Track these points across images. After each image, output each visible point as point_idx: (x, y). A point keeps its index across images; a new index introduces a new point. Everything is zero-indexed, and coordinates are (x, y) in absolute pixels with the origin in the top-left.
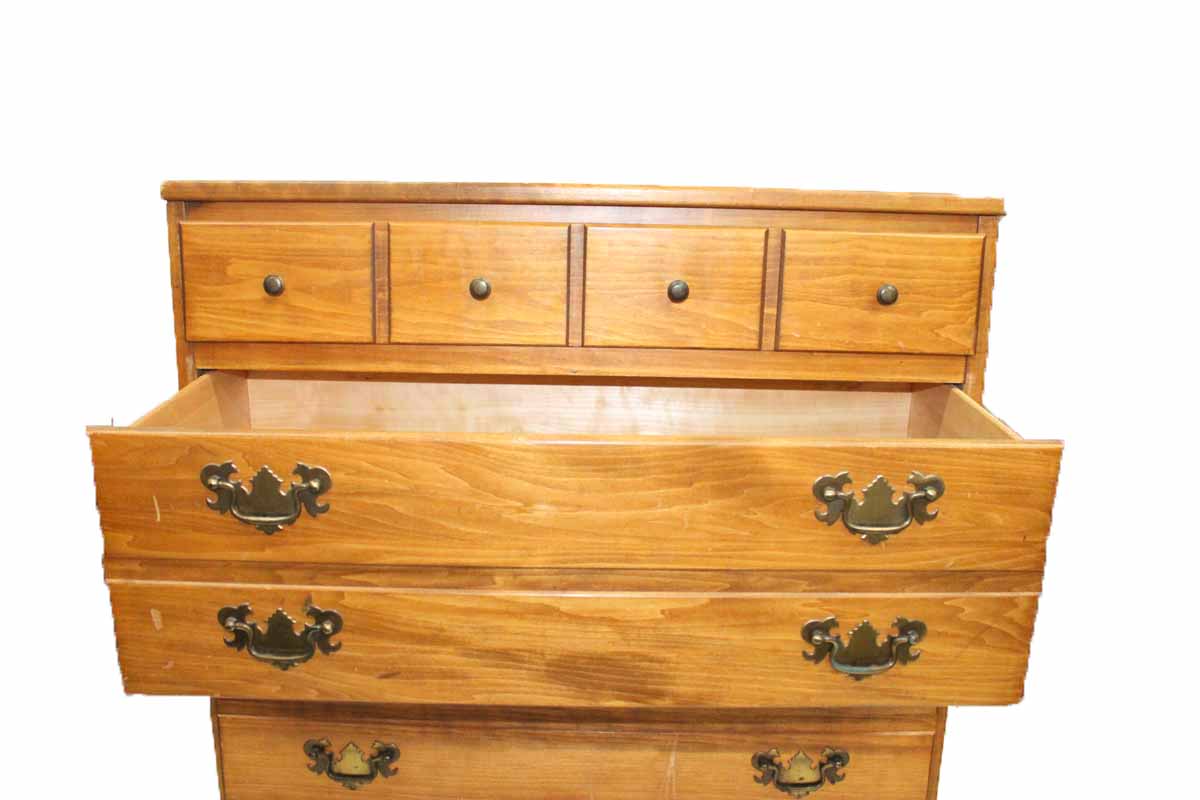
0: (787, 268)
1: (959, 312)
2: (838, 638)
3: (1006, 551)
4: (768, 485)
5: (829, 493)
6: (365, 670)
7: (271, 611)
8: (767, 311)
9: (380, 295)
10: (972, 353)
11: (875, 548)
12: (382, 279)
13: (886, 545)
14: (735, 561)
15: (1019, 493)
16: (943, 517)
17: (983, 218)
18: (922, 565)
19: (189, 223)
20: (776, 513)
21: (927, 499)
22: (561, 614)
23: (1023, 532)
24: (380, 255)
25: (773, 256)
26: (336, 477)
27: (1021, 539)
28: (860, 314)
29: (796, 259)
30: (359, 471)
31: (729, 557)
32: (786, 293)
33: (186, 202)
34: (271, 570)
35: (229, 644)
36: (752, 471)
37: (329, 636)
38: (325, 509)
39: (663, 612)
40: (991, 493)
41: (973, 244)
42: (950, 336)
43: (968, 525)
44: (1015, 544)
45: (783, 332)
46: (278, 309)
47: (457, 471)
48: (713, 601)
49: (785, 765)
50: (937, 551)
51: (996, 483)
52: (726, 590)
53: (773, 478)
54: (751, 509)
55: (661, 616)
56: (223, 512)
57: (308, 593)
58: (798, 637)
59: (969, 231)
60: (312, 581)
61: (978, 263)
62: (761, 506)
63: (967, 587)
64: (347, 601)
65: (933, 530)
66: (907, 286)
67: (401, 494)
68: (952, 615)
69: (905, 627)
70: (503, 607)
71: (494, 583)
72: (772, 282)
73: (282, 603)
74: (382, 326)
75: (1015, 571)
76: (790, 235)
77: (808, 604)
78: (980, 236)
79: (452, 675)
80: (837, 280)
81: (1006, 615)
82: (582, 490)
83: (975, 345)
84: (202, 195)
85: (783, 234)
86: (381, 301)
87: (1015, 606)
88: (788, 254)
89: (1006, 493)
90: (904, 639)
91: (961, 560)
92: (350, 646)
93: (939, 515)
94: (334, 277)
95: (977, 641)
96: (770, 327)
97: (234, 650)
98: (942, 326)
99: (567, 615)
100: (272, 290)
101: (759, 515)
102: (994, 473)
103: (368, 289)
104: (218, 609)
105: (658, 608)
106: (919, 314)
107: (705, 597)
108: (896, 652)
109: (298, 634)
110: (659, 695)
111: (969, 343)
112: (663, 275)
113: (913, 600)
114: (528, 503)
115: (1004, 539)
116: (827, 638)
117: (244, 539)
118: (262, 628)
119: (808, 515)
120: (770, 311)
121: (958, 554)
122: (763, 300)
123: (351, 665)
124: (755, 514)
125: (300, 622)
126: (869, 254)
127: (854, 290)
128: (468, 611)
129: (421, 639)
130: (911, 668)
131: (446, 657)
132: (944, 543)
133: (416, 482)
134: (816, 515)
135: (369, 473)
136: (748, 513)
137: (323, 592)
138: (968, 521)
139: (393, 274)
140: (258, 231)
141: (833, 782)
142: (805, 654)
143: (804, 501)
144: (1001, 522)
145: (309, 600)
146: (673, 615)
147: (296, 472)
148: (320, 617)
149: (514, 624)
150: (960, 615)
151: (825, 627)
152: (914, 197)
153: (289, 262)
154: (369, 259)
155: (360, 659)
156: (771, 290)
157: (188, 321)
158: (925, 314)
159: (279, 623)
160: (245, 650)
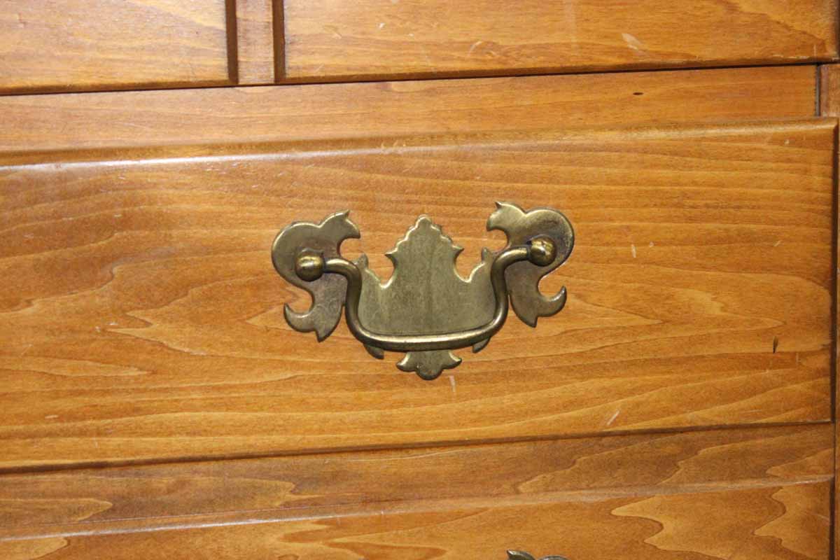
3: (739, 378)
11: (432, 390)
13: (458, 379)
14: (116, 441)
15: (749, 238)
16: (578, 302)
18: (548, 422)
20: (195, 320)
21: (535, 263)
23: (767, 331)
27: (768, 348)
31: (99, 434)
36: (126, 223)
40: (683, 243)
43: (639, 321)
44: (755, 361)
50: (580, 387)
51: (691, 219)
54: (137, 314)
62: (157, 305)
68: (635, 539)
75: (768, 426)
81: (757, 532)
87: (778, 509)
89: (720, 241)
91: (638, 405)
93: (571, 300)
101: (156, 325)
102: (685, 195)
115: (727, 349)
119: (267, 320)
121: (632, 392)
124: (147, 324)
132: (587, 367)
134: (288, 318)
136: (132, 322)
138: (639, 312)
143: (256, 287)
144: (715, 310)
150: (653, 540)
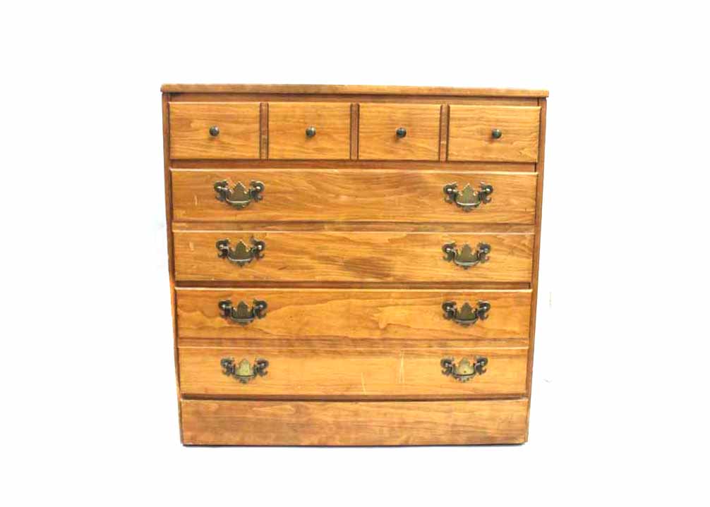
0: (451, 123)
1: (531, 143)
2: (457, 250)
4: (426, 188)
5: (450, 190)
6: (273, 267)
7: (238, 241)
8: (442, 142)
9: (263, 137)
10: (537, 161)
11: (467, 213)
12: (264, 129)
13: (473, 211)
16: (493, 201)
17: (540, 100)
19: (173, 103)
20: (430, 199)
21: (486, 193)
22: (350, 241)
23: (525, 207)
24: (264, 118)
25: (444, 117)
26: (266, 186)
27: (524, 210)
28: (485, 144)
29: (455, 119)
30: (275, 184)
31: (413, 217)
32: (451, 135)
33: (171, 94)
34: (239, 224)
35: (220, 256)
37: (260, 251)
38: (261, 199)
39: (389, 240)
40: (511, 191)
41: (535, 111)
42: (526, 153)
43: (503, 204)
44: (522, 212)
45: (450, 152)
46: (215, 143)
47: (312, 183)
48: (409, 235)
49: (457, 365)
50: (492, 215)
51: (513, 188)
52: (413, 231)
53: (429, 185)
54: (421, 197)
55: (387, 242)
56: (222, 201)
57: (252, 234)
58: (441, 251)
59: (533, 105)
60: (254, 229)
61: (538, 119)
62: (425, 196)
63: (506, 230)
64: (267, 237)
65: (491, 206)
66: (505, 130)
67: (290, 193)
68: (500, 242)
69: (483, 247)
70: (329, 238)
71: (324, 229)
72: (444, 129)
73: (241, 238)
74: (264, 151)
76: (452, 106)
77: (445, 237)
78: (539, 107)
79: (308, 268)
80: (474, 128)
81: (522, 242)
82: (358, 190)
83: (539, 157)
84: (180, 90)
85: (449, 107)
86: (264, 139)
88: (451, 116)
89: (517, 191)
90: (482, 251)
92: (269, 256)
94: (241, 128)
95: (512, 253)
96: (444, 150)
97: (221, 259)
98: (523, 149)
99: (352, 241)
100: (213, 133)
101: (424, 200)
103: (258, 134)
104: (216, 241)
105: (387, 238)
106: (512, 143)
107: (404, 234)
108: (480, 257)
109: (247, 251)
110: (388, 276)
111: (535, 157)
112: (394, 126)
113: (485, 236)
114: (338, 195)
115: (518, 210)
116: (452, 250)
117: (229, 212)
118: (233, 249)
119: (442, 199)
120: (444, 142)
122: (440, 138)
123: (268, 264)
124: (422, 199)
125: (248, 246)
126: (488, 116)
127: (481, 132)
128: (313, 240)
129: (296, 252)
130: (486, 265)
131: (306, 260)
132: (495, 211)
133: (296, 188)
134: (445, 199)
135: (280, 184)
136: (420, 199)
137: (258, 234)
139: (270, 127)
140: (206, 107)
141: (480, 374)
142: (444, 258)
143: (440, 194)
144: (516, 203)
145: (252, 237)
146: (392, 241)
147: (251, 185)
148: (257, 244)
149: (331, 245)
150: (504, 242)
151: (451, 246)
152: (508, 91)
153: (221, 121)
154: (258, 119)
155: (270, 262)
156: (444, 133)
157: (171, 150)
158: (515, 144)
159: (241, 247)
160: (226, 259)
